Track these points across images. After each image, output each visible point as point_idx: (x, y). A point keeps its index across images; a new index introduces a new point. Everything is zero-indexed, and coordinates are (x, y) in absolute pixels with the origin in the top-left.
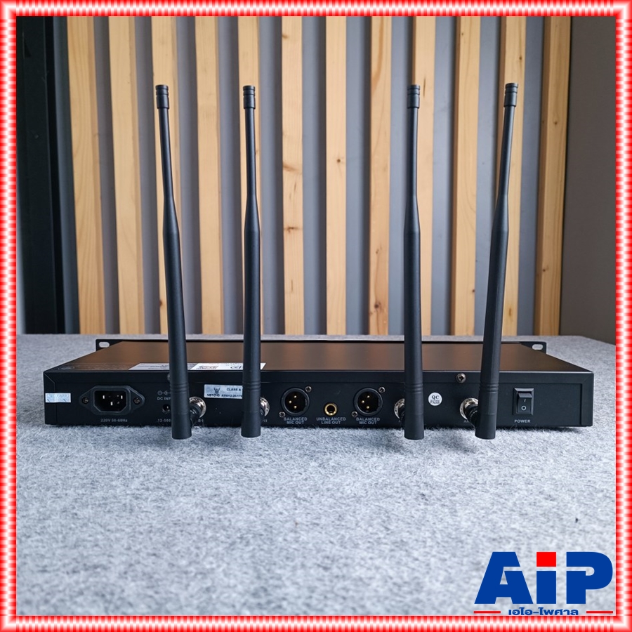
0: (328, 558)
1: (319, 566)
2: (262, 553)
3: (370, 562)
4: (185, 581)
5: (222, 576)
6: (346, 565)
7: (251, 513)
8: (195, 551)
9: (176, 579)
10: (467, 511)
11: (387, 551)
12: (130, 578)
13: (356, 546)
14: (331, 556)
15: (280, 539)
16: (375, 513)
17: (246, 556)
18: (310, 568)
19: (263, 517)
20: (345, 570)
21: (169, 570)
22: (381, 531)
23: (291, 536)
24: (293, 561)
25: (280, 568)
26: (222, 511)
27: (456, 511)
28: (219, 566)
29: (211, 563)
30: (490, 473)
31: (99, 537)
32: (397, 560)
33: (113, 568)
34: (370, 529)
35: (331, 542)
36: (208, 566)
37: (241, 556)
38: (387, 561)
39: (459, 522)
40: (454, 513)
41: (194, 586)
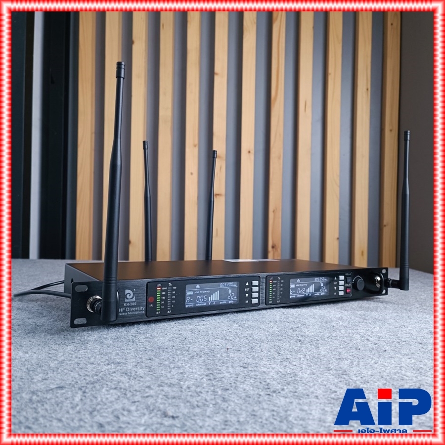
1: (241, 366)
2: (209, 361)
3: (269, 366)
4: (169, 370)
5: (188, 368)
7: (201, 345)
8: (172, 359)
9: (164, 369)
12: (139, 368)
14: (247, 363)
15: (219, 355)
17: (201, 361)
18: (236, 367)
19: (208, 347)
20: (255, 368)
21: (159, 365)
22: (276, 354)
23: (224, 355)
24: (226, 364)
25: (220, 366)
26: (184, 343)
28: (186, 365)
29: (182, 364)
31: (117, 351)
32: (284, 365)
33: (129, 364)
35: (247, 358)
36: (180, 365)
37: (198, 362)
38: (279, 366)
41: (174, 372)
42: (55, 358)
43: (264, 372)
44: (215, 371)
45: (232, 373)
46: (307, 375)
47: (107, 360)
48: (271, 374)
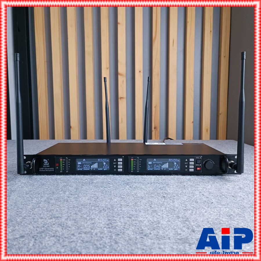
0: (131, 215)
2: (110, 213)
4: (86, 221)
5: (97, 220)
6: (136, 217)
7: (106, 202)
8: (89, 213)
9: (83, 221)
10: (178, 201)
11: (150, 213)
12: (69, 220)
13: (140, 211)
14: (132, 214)
15: (116, 210)
16: (147, 202)
17: (105, 214)
18: (125, 218)
19: (110, 203)
21: (81, 218)
22: (149, 207)
23: (119, 209)
24: (120, 216)
25: (116, 218)
26: (97, 201)
27: (174, 201)
28: (96, 217)
29: (94, 216)
30: (188, 190)
33: (63, 218)
34: (145, 207)
35: (132, 211)
37: (103, 214)
39: (175, 205)
40: (173, 202)
41: (89, 223)
42: (20, 215)
43: (141, 221)
44: (113, 221)
45: (122, 222)
46: (165, 222)
47: (50, 215)
48: (145, 222)
